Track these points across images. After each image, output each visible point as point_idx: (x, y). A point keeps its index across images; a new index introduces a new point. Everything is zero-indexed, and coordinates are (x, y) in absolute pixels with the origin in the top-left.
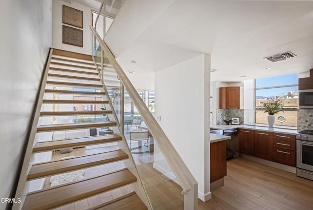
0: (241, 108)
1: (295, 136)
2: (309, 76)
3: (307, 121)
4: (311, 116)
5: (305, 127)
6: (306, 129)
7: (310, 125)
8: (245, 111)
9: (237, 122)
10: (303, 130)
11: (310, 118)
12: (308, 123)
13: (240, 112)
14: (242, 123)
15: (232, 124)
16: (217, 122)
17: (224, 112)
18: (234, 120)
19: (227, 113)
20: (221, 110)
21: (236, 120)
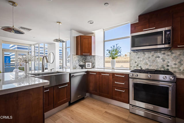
0: (93, 54)
1: (129, 74)
2: (138, 22)
3: (136, 62)
4: (138, 58)
5: (134, 67)
6: (135, 68)
7: (138, 65)
8: (96, 56)
9: (89, 66)
10: (133, 69)
11: (138, 59)
12: (137, 64)
13: (93, 58)
14: (94, 67)
15: (86, 68)
16: (74, 67)
17: (81, 58)
18: (88, 64)
19: (84, 59)
20: (78, 56)
21: (89, 64)
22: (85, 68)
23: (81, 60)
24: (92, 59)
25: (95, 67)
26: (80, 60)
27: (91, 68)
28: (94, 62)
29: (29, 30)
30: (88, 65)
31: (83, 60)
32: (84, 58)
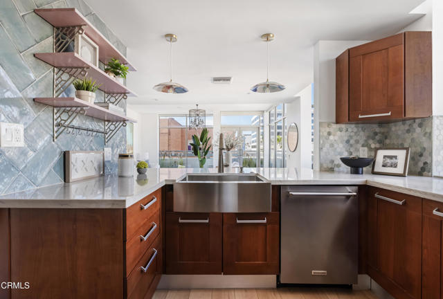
8: (435, 121)
14: (423, 169)
15: (376, 170)
16: (325, 166)
17: (362, 133)
18: (385, 157)
19: (377, 137)
20: (343, 126)
21: (391, 157)
22: (374, 173)
23: (362, 142)
24: (415, 135)
25: (430, 170)
26: (357, 142)
27: (402, 175)
28: (425, 145)
29: (228, 79)
30: (388, 160)
31: (371, 142)
32: (376, 134)
